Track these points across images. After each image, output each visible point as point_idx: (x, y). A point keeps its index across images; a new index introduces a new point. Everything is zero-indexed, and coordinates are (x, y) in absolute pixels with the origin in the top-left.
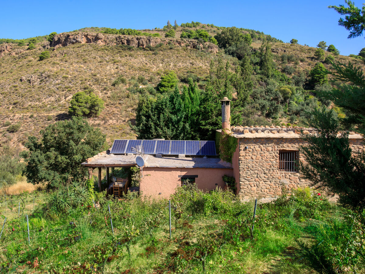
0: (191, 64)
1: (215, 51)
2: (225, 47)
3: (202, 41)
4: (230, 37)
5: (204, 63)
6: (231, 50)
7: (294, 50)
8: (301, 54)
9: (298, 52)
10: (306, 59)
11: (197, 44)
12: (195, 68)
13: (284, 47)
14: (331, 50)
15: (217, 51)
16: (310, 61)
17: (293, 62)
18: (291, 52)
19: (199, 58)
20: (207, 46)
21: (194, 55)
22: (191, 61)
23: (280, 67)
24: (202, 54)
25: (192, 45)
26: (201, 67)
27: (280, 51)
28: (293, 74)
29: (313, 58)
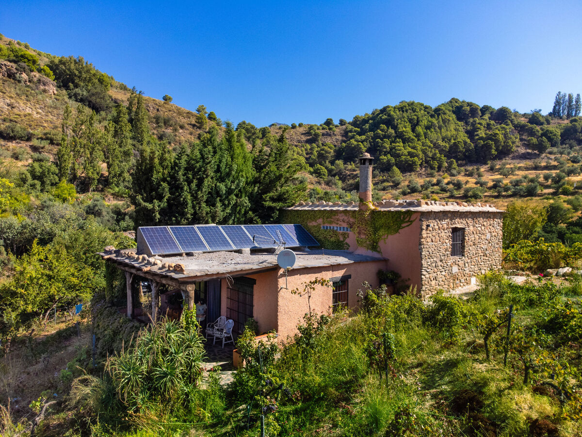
0: (9, 105)
1: (51, 91)
2: (67, 88)
3: (27, 67)
4: (77, 73)
5: (34, 109)
6: (79, 94)
7: (170, 111)
8: (179, 118)
9: (175, 114)
10: (187, 126)
11: (15, 71)
12: (19, 115)
13: (156, 104)
14: (211, 118)
15: (55, 92)
16: (191, 129)
17: (172, 128)
18: (166, 113)
19: (24, 97)
20: (35, 79)
21: (11, 90)
22: (8, 101)
23: (155, 132)
24: (28, 91)
25: (7, 71)
26: (29, 114)
27: (152, 108)
28: (173, 144)
29: (194, 126)
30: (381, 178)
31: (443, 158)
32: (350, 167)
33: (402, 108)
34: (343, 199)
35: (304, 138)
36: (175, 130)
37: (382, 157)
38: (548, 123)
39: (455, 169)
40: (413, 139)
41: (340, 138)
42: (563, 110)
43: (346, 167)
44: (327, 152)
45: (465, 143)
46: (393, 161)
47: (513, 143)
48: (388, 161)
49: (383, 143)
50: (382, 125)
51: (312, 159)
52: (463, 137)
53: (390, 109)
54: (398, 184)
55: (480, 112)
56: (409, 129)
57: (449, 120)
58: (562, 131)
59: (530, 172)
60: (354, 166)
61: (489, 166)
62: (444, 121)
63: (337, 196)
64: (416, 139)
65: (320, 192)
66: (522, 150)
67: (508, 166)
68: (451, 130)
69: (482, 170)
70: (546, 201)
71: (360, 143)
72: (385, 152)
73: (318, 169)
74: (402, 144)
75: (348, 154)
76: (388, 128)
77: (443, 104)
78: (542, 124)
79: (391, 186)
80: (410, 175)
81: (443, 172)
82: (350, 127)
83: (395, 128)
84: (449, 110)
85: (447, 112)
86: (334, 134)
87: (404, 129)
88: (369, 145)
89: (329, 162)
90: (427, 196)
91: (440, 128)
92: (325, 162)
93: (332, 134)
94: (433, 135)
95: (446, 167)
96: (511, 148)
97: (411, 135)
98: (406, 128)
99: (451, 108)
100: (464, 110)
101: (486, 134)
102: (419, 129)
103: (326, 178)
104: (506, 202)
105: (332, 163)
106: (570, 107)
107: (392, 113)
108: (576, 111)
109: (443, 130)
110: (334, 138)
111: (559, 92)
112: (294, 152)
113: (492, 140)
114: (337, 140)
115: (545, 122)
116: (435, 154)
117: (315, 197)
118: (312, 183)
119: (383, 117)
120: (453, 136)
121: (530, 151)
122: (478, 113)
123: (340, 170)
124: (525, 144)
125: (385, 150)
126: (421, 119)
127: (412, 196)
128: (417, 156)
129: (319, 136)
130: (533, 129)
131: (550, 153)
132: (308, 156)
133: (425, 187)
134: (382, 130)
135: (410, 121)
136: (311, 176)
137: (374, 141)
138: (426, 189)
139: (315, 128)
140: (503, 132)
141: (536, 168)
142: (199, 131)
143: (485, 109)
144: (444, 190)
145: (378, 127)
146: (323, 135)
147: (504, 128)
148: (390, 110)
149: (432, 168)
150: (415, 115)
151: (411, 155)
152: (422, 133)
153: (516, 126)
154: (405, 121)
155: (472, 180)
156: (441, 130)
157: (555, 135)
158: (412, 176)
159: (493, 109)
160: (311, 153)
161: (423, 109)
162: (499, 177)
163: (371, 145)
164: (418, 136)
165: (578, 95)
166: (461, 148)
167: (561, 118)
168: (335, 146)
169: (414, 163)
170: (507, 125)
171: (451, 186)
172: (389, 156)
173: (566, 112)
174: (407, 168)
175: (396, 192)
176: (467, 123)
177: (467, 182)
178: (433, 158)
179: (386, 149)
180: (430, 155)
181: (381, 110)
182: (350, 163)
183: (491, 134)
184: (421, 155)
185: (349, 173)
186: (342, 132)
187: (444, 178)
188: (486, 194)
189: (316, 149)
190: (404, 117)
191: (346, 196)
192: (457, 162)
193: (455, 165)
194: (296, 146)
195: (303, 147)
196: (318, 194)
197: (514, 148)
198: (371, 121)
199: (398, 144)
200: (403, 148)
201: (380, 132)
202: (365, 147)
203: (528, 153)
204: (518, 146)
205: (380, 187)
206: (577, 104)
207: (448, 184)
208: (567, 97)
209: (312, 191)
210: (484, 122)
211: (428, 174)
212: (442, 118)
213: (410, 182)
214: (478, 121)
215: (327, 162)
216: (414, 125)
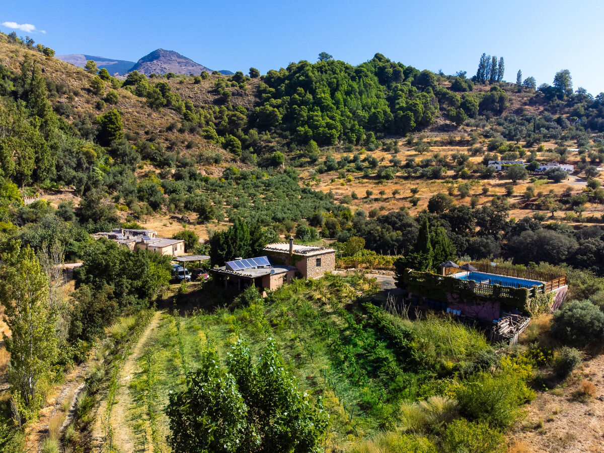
7: (57, 71)
8: (69, 81)
9: (64, 76)
10: (81, 92)
14: (104, 76)
16: (87, 96)
17: (66, 96)
18: (54, 75)
28: (71, 118)
29: (88, 91)
30: (298, 152)
31: (362, 130)
32: (265, 137)
33: (321, 68)
34: (260, 180)
35: (211, 98)
36: (70, 99)
37: (300, 128)
38: (471, 89)
39: (373, 142)
40: (331, 108)
41: (252, 98)
42: (487, 74)
43: (261, 137)
44: (239, 118)
45: (385, 113)
46: (311, 133)
47: (433, 113)
48: (306, 133)
49: (300, 111)
50: (299, 88)
51: (223, 125)
52: (384, 106)
53: (308, 68)
54: (315, 160)
55: (403, 75)
56: (328, 95)
57: (370, 85)
58: (481, 100)
59: (444, 147)
60: (269, 136)
61: (407, 139)
62: (365, 86)
63: (254, 176)
64: (335, 108)
65: (237, 172)
66: (441, 122)
67: (425, 140)
68: (372, 97)
69: (400, 144)
70: (445, 184)
71: (276, 109)
72: (303, 121)
73: (230, 141)
74: (320, 113)
75: (262, 121)
76: (306, 92)
77: (365, 63)
78: (464, 90)
79: (308, 162)
80: (328, 149)
81: (361, 146)
82: (264, 85)
83: (313, 92)
84: (372, 72)
85: (369, 74)
86: (245, 93)
87: (323, 95)
88: (285, 112)
89: (242, 130)
90: (342, 175)
91: (361, 93)
92: (238, 130)
93: (243, 94)
94: (353, 102)
95: (364, 140)
96: (431, 119)
97: (329, 102)
98: (324, 94)
99: (373, 69)
100: (386, 73)
101: (407, 103)
102: (339, 95)
103: (240, 151)
104: (413, 184)
105: (246, 131)
106: (493, 70)
107: (310, 74)
108: (499, 76)
109: (363, 96)
110: (246, 99)
111: (484, 54)
112: (200, 115)
113: (411, 110)
114: (249, 101)
115: (468, 89)
116: (354, 125)
117: (232, 178)
118: (227, 161)
119: (300, 79)
120: (373, 104)
121: (448, 122)
122: (400, 76)
123: (255, 141)
124: (444, 114)
125: (302, 119)
126: (340, 82)
127: (329, 175)
128: (335, 128)
129: (229, 96)
130: (453, 98)
131: (468, 125)
132: (217, 121)
133: (341, 164)
134: (300, 95)
135: (330, 84)
136: (224, 151)
137: (291, 107)
138: (343, 167)
139: (224, 84)
140: (424, 101)
141: (451, 143)
142: (96, 99)
143: (409, 71)
144: (359, 169)
145: (295, 91)
146: (233, 94)
147: (425, 96)
148: (308, 70)
149: (351, 142)
150: (335, 78)
151: (329, 126)
152: (342, 100)
153: (437, 94)
154: (324, 85)
155: (388, 156)
156: (361, 96)
157: (473, 106)
158: (330, 151)
159: (417, 71)
160: (221, 118)
161: (344, 69)
162: (414, 153)
163: (287, 111)
164: (337, 103)
165: (502, 59)
166: (381, 118)
167: (483, 82)
168: (247, 109)
169: (332, 136)
170: (428, 93)
171: (366, 164)
172: (306, 127)
173: (489, 76)
174: (325, 141)
175: (312, 170)
176: (389, 88)
177: (382, 160)
178: (352, 130)
179: (303, 117)
180: (349, 126)
181: (298, 68)
182: (265, 132)
183: (411, 104)
184: (339, 127)
185: (264, 145)
186: (254, 90)
187: (361, 154)
188: (398, 174)
189: (226, 113)
190: (323, 80)
191: (263, 175)
192: (376, 134)
193: (373, 139)
194: (203, 108)
195: (211, 109)
196: (235, 174)
197: (433, 120)
198: (287, 82)
199: (316, 113)
200: (321, 119)
201: (297, 97)
202: (281, 114)
203: (446, 125)
204: (438, 117)
205: (297, 163)
206: (500, 68)
207: (364, 161)
208: (491, 60)
209: (228, 171)
210: (405, 89)
211: (346, 148)
212: (363, 82)
213: (327, 158)
214: (399, 87)
215: (240, 130)
216: (334, 90)
